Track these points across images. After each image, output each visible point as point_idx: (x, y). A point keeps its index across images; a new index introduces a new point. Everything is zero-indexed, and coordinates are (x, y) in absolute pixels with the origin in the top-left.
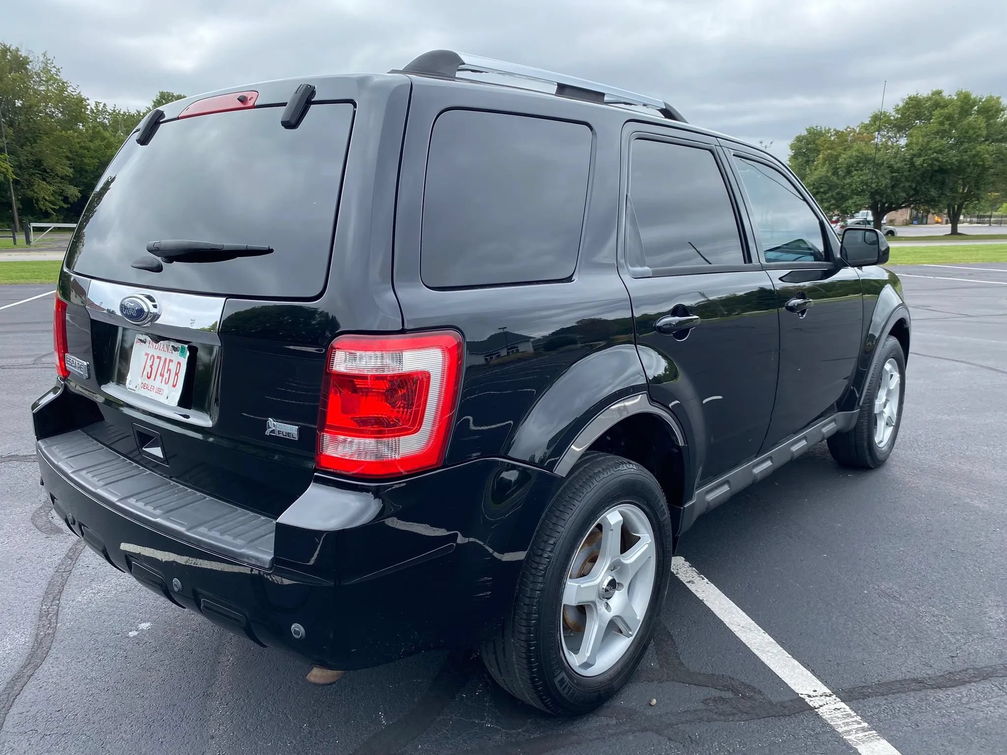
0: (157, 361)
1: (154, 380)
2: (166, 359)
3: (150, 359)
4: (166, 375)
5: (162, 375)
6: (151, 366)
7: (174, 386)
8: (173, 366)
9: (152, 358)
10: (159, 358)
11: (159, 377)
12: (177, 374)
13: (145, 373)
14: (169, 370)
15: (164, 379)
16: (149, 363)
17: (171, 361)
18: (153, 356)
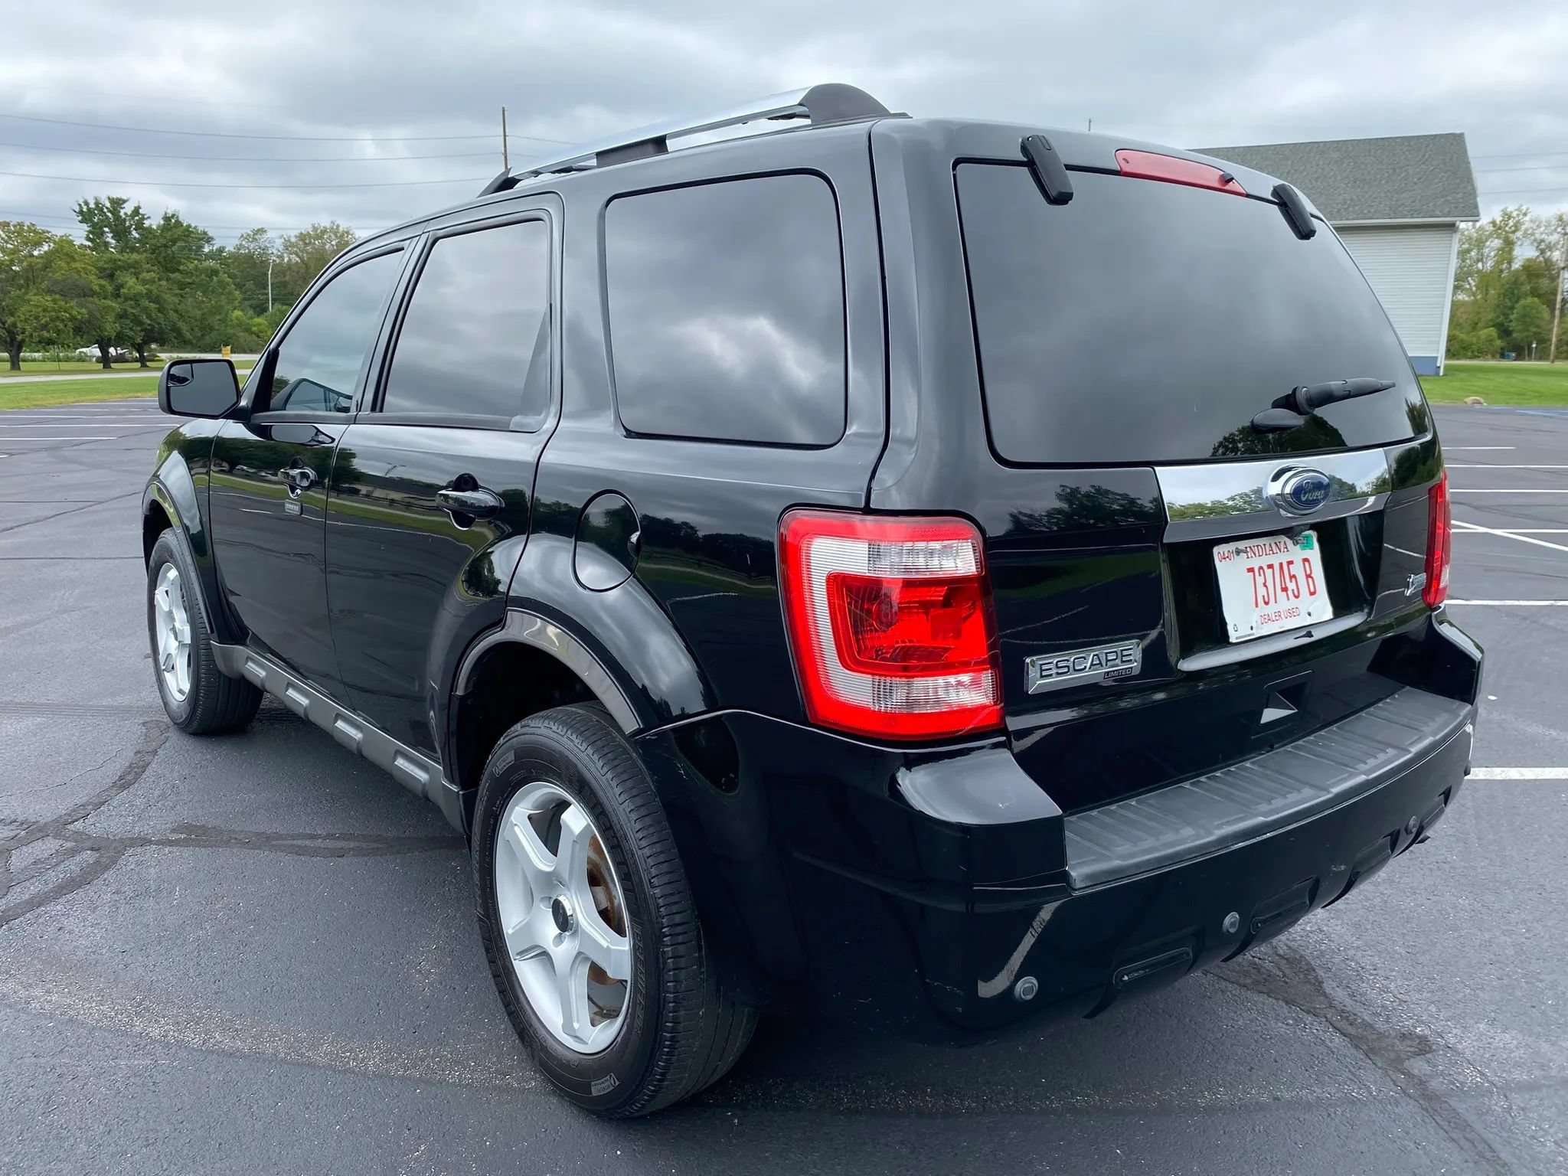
0: (1269, 572)
1: (1276, 602)
2: (1281, 565)
3: (1260, 575)
4: (1291, 586)
5: (1285, 589)
6: (1265, 585)
7: (1312, 594)
8: (1297, 569)
9: (1261, 571)
10: (1270, 566)
11: (1281, 595)
12: (1309, 576)
13: (1260, 600)
14: (1293, 577)
15: (1290, 592)
16: (1260, 580)
17: (1290, 563)
18: (1261, 568)
